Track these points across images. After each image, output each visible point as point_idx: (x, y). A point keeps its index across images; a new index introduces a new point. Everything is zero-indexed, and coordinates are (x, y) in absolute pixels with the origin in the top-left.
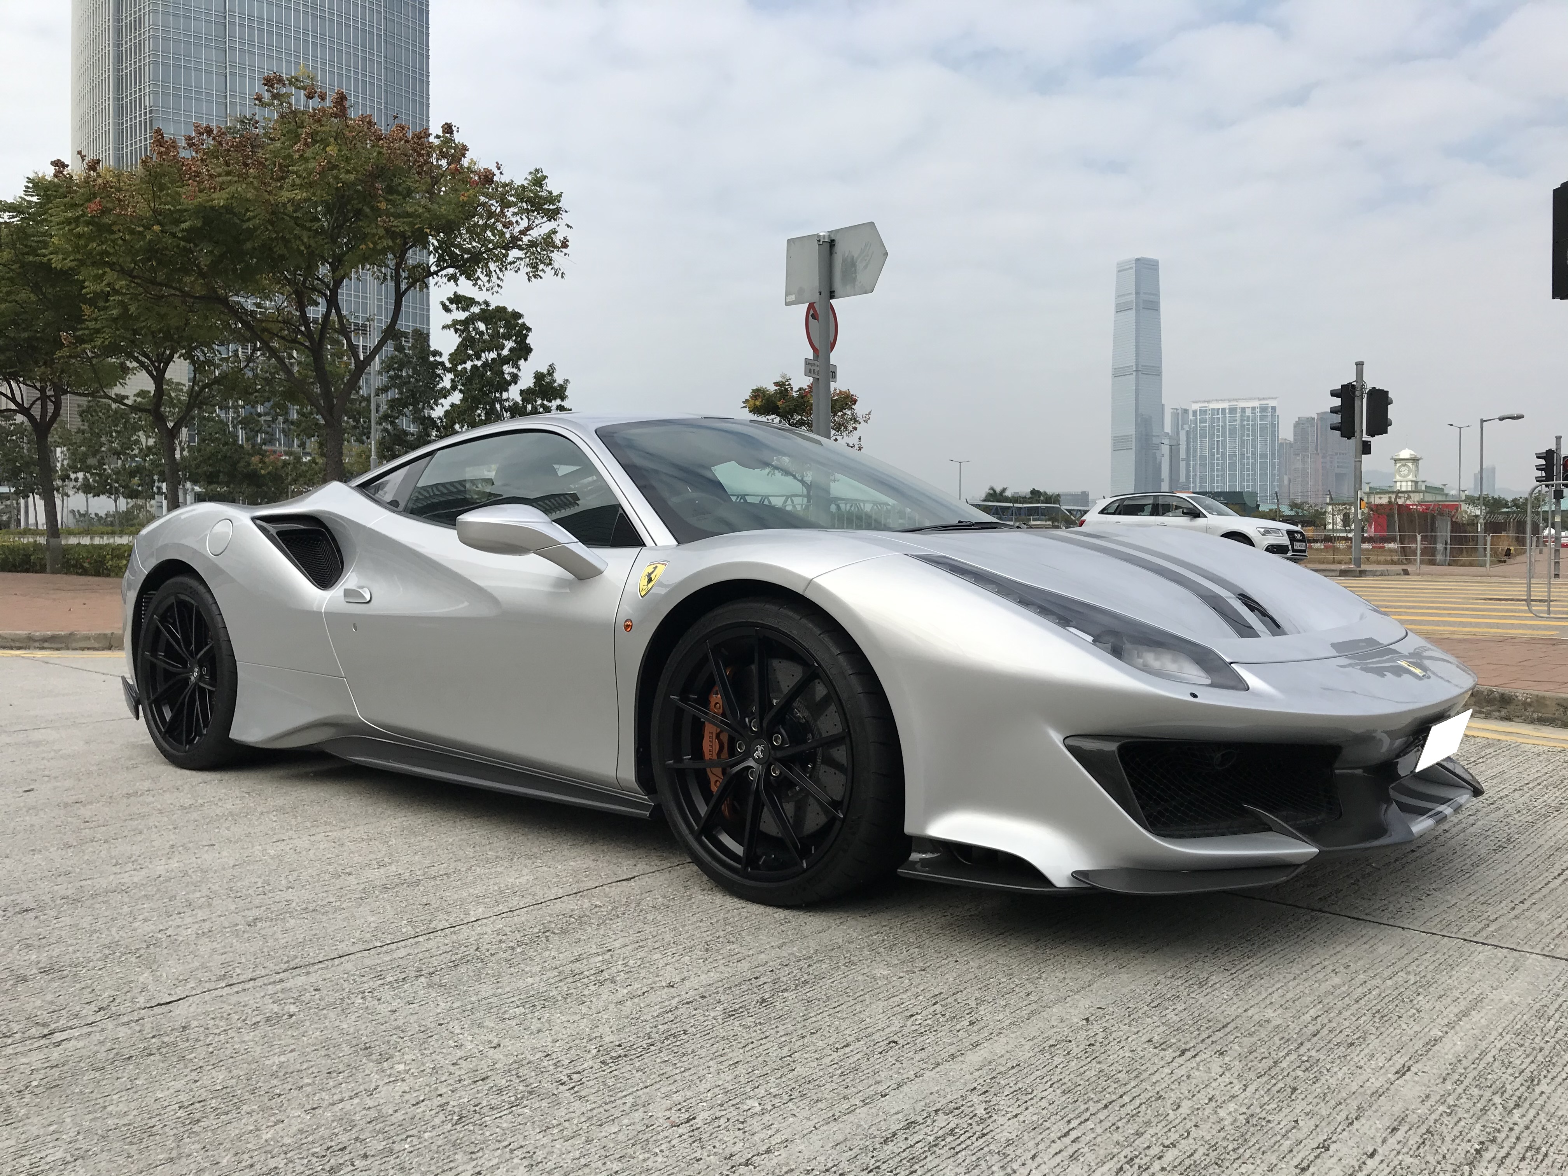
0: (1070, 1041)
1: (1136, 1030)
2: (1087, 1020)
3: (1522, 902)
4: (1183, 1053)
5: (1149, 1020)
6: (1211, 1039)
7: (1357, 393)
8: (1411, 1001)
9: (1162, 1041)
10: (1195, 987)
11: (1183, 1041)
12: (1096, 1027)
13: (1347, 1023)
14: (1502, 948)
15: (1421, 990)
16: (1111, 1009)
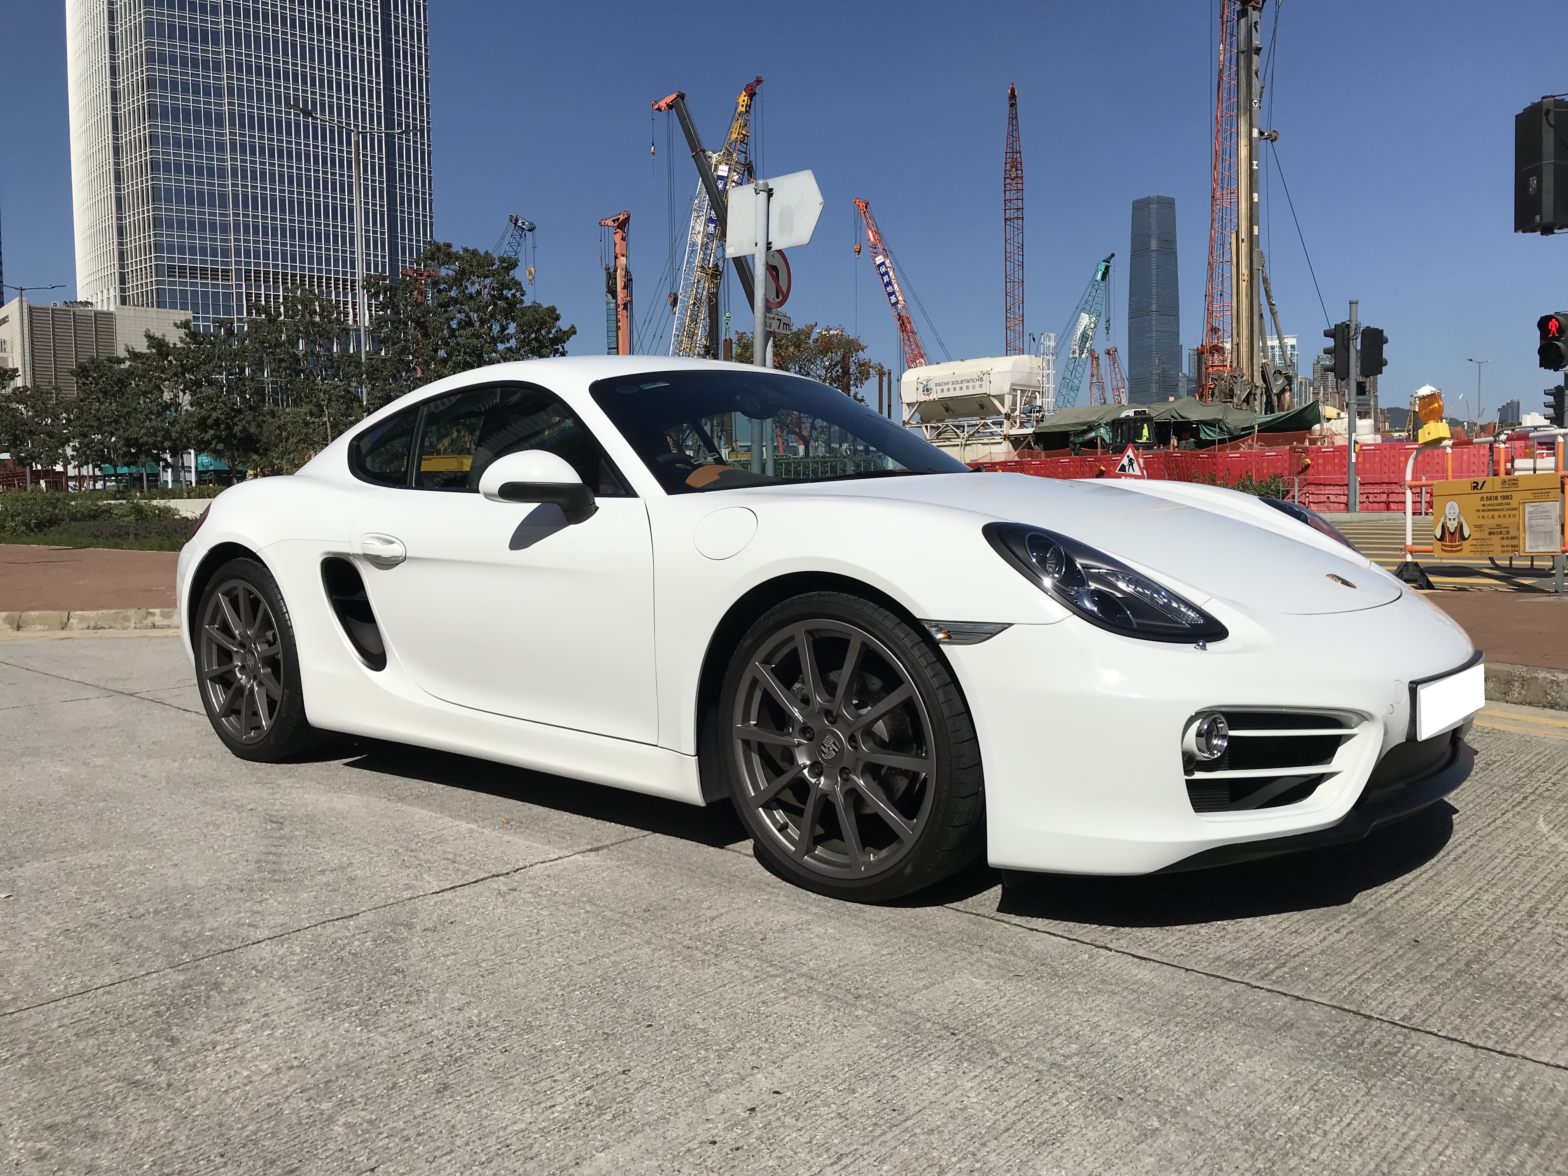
0: (714, 1143)
1: (800, 1125)
2: (753, 1110)
3: (1337, 931)
4: (839, 1159)
5: (823, 1110)
6: (883, 1138)
7: (1352, 333)
8: (1145, 1076)
9: (823, 1142)
10: (905, 1059)
11: (848, 1141)
12: (757, 1122)
13: (1054, 1110)
14: (1285, 995)
15: (1164, 1059)
16: (789, 1094)
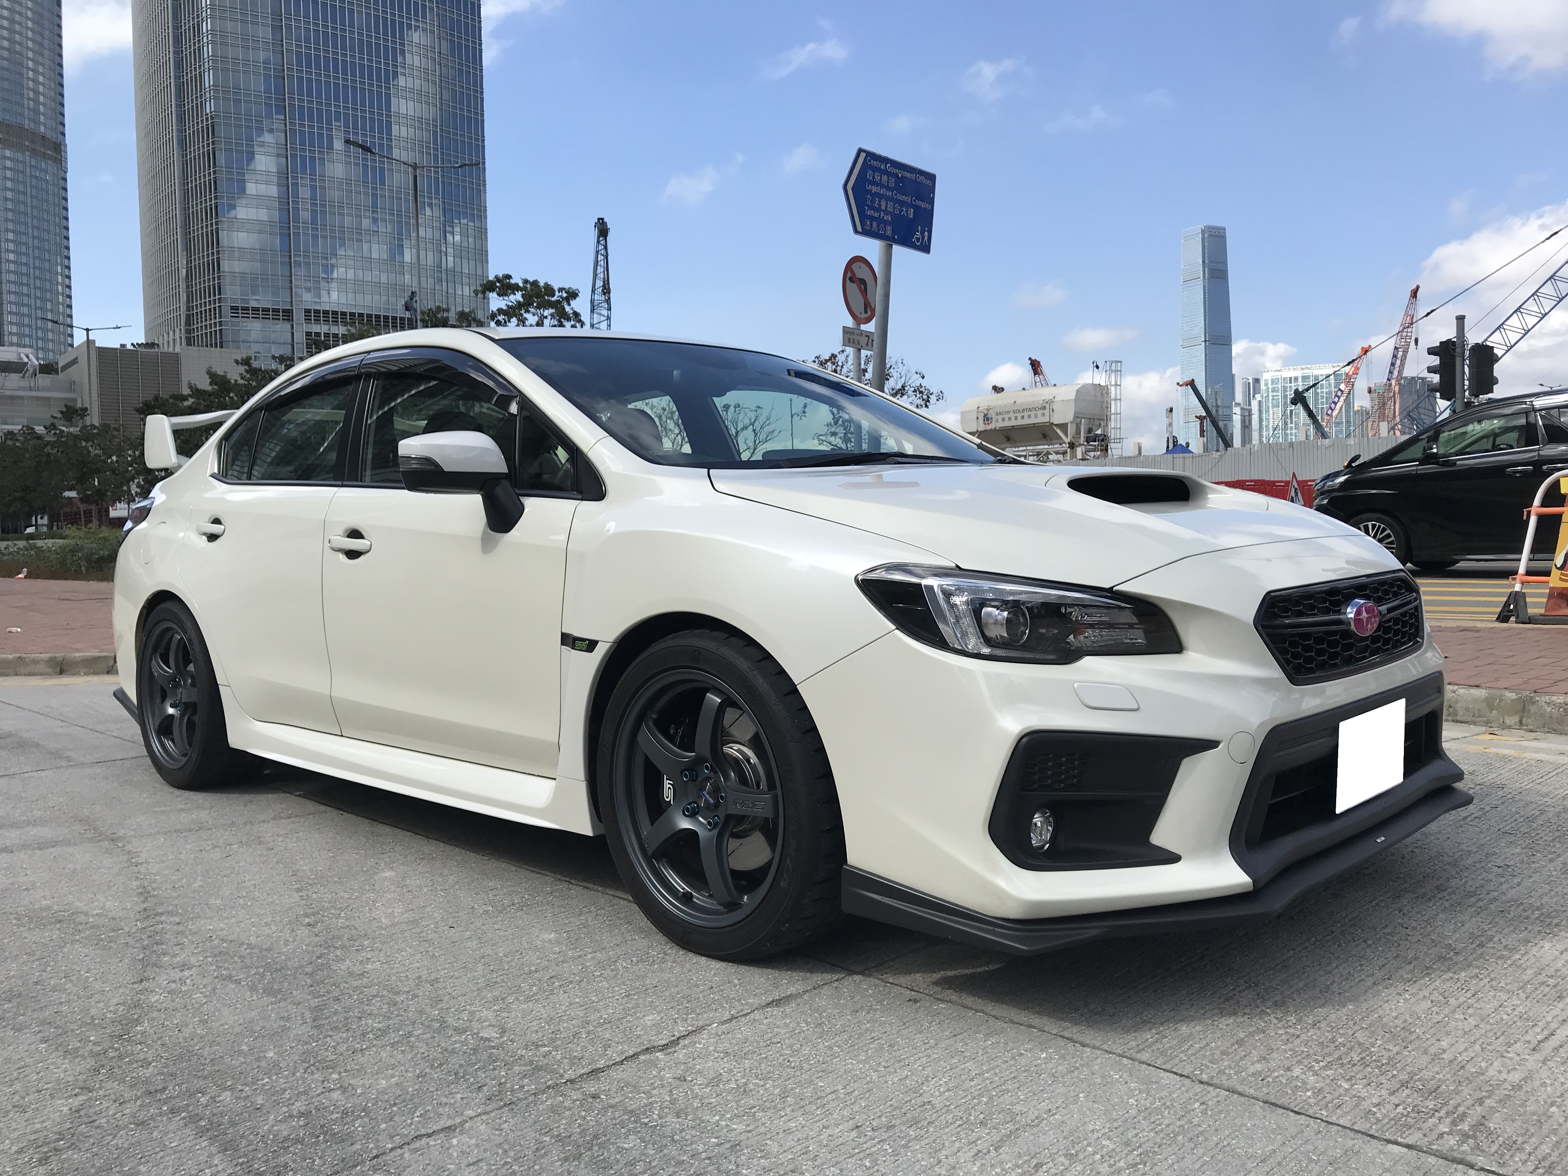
7: (1458, 350)
